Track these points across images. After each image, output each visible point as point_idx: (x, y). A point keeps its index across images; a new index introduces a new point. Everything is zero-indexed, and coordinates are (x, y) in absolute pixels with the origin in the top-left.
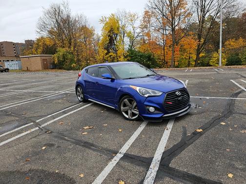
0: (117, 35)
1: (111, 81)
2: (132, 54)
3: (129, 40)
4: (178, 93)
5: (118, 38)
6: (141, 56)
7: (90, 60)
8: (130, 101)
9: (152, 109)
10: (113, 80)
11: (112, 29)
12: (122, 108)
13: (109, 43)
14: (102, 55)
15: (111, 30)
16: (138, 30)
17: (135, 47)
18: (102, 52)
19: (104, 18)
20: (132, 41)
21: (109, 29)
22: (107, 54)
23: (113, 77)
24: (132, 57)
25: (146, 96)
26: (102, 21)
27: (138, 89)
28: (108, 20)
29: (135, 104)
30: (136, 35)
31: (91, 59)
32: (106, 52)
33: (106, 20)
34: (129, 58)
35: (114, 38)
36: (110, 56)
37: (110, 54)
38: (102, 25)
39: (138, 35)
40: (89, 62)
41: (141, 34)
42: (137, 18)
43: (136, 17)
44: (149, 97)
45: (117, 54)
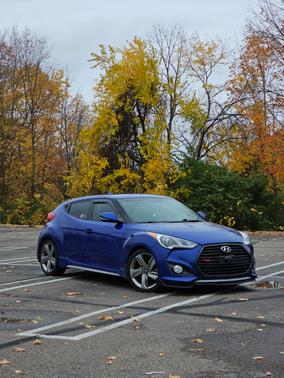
0: (147, 108)
1: (116, 227)
2: (196, 177)
3: (188, 125)
4: (224, 248)
5: (152, 118)
6: (228, 186)
7: (43, 191)
8: (146, 259)
9: (178, 269)
10: (119, 225)
11: (132, 88)
12: (132, 271)
13: (117, 134)
14: (91, 173)
15: (129, 94)
16: (223, 98)
17: (210, 154)
18: (91, 164)
19: (108, 51)
20: (202, 131)
21: (122, 88)
22: (107, 172)
23: (120, 220)
24: (196, 186)
25: (171, 248)
26: (98, 58)
27: (158, 237)
28: (119, 58)
29: (153, 263)
30: (215, 112)
31: (47, 186)
32: (104, 163)
33: (112, 58)
34: (184, 190)
35: (137, 120)
36: (119, 179)
37: (120, 173)
38: (100, 72)
39: (223, 113)
40: (37, 196)
41: (233, 110)
42: (222, 57)
43: (217, 53)
44: (174, 249)
45: (142, 173)
